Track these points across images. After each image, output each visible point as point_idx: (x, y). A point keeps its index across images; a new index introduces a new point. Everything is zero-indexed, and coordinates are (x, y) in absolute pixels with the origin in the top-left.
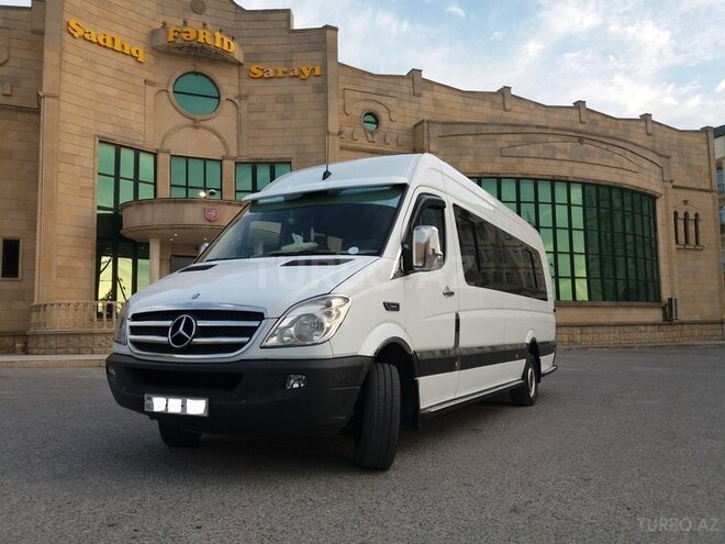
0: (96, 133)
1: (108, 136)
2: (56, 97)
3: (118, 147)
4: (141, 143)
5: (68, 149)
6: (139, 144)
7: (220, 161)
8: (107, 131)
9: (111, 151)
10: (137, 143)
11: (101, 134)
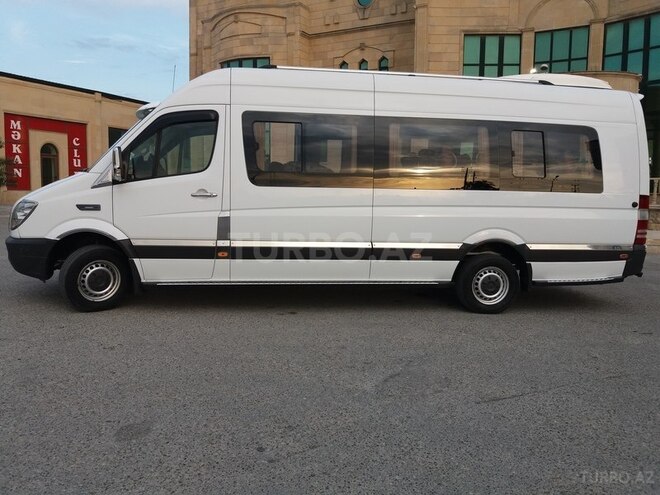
0: (462, 28)
1: (472, 28)
2: (425, 6)
3: (483, 37)
4: (504, 28)
5: (437, 49)
6: (503, 29)
7: (588, 27)
8: (472, 24)
9: (477, 41)
10: (501, 28)
11: (466, 28)
